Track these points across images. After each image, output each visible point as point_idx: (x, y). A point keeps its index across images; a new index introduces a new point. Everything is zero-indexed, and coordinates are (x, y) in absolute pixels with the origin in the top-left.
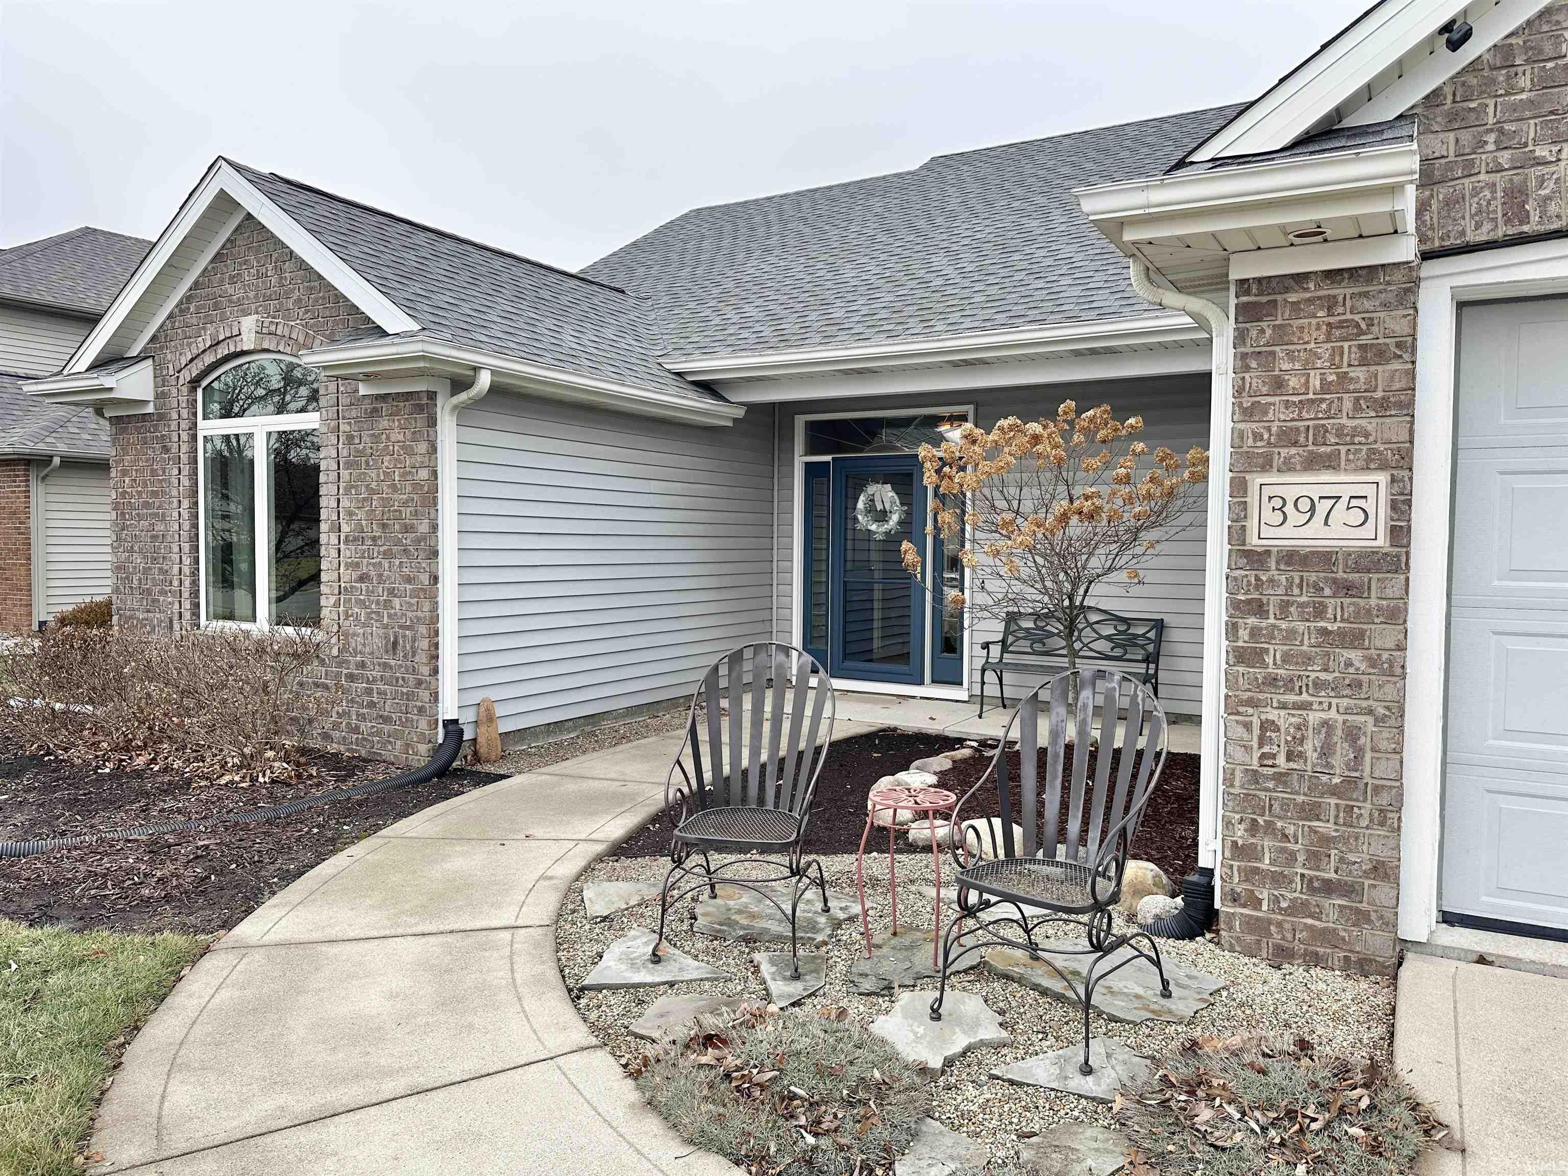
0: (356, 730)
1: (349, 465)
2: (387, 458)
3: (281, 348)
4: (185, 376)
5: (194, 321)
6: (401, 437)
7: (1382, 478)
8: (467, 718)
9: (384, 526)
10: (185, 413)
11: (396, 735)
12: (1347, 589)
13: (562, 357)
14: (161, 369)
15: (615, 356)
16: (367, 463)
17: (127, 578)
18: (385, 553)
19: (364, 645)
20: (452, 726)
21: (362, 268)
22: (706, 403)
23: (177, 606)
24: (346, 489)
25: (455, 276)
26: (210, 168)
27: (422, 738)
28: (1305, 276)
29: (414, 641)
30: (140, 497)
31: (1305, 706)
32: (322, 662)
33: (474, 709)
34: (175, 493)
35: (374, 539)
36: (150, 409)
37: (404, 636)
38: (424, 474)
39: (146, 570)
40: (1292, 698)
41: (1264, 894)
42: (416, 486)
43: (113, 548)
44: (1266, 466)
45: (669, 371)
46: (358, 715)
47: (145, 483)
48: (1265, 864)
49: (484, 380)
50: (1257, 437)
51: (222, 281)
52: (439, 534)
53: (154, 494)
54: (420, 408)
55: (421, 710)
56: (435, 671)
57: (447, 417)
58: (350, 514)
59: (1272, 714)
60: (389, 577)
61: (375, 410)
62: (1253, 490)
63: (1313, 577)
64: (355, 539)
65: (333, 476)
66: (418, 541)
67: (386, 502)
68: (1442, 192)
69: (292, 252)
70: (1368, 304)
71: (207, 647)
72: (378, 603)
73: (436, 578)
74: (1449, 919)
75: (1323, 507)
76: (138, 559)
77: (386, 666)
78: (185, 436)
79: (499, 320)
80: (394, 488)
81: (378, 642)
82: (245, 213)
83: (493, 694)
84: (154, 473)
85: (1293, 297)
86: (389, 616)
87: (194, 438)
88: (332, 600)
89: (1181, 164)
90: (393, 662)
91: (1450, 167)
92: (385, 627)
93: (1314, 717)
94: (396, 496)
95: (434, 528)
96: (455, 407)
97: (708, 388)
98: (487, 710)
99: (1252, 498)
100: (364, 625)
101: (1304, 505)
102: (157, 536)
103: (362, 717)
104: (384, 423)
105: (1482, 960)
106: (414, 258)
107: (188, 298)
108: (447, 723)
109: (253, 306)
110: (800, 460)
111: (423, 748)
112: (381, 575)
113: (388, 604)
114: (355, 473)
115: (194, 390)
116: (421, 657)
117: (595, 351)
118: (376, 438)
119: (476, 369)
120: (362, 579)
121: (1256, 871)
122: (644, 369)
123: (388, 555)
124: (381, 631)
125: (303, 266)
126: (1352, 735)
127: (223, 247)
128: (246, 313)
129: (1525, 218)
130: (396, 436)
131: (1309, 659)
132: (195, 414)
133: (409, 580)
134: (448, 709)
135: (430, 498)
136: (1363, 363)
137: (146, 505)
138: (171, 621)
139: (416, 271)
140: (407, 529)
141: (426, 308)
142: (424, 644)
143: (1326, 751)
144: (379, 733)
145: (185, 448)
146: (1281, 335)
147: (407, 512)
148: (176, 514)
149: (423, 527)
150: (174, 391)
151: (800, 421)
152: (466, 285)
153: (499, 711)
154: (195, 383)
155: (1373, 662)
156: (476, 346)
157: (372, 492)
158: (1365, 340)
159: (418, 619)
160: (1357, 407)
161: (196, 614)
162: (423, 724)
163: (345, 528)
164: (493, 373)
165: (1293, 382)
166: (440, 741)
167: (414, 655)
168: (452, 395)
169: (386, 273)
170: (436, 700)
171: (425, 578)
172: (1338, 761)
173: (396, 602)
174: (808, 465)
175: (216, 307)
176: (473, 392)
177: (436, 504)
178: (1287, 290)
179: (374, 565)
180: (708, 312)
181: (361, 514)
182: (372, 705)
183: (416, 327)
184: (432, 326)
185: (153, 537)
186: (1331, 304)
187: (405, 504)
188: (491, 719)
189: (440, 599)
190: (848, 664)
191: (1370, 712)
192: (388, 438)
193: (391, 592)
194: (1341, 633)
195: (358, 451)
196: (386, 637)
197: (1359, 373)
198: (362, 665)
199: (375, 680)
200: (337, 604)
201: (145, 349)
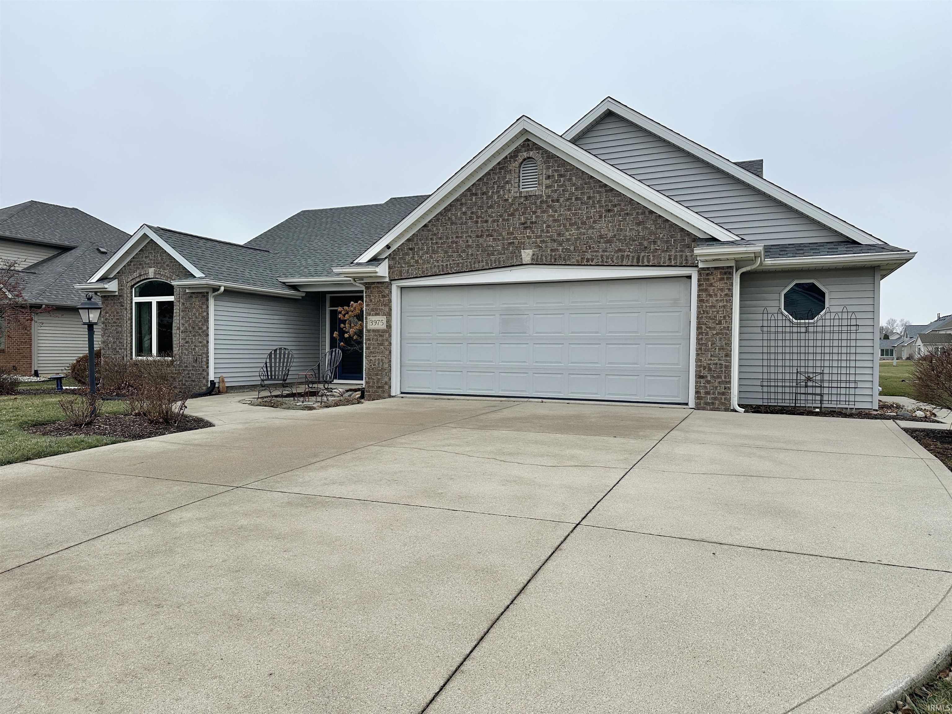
0: (185, 385)
1: (183, 311)
2: (194, 309)
3: (162, 278)
4: (129, 284)
5: (133, 268)
6: (199, 304)
7: (385, 317)
8: (217, 381)
9: (194, 328)
10: (129, 295)
11: (197, 385)
12: (381, 336)
13: (244, 281)
14: (121, 282)
15: (262, 278)
16: (188, 311)
17: (107, 345)
18: (193, 335)
19: (187, 361)
20: (213, 382)
21: (189, 259)
22: (292, 292)
23: (125, 353)
24: (182, 318)
25: (213, 256)
26: (141, 227)
27: (204, 385)
28: (374, 282)
29: (202, 359)
30: (112, 320)
31: (376, 356)
32: (174, 367)
33: (218, 379)
34: (125, 319)
35: (190, 332)
36: (117, 294)
37: (199, 358)
38: (205, 314)
39: (114, 342)
40: (374, 355)
41: (370, 390)
42: (203, 317)
43: (102, 336)
44: (370, 315)
45: (280, 282)
46: (185, 380)
47: (114, 316)
48: (371, 385)
49: (222, 289)
50: (368, 310)
51: (143, 257)
52: (209, 330)
53: (117, 319)
54: (204, 296)
55: (204, 378)
56: (208, 367)
57: (212, 299)
58: (183, 324)
59: (371, 358)
60: (195, 342)
61: (191, 296)
62: (368, 319)
63: (376, 334)
64: (185, 332)
65: (178, 314)
66: (203, 332)
67: (194, 321)
68: (392, 270)
69: (166, 251)
70: (383, 288)
71: (136, 364)
72: (191, 349)
73: (208, 342)
74: (402, 393)
75: (378, 322)
76: (111, 339)
77: (194, 366)
78: (129, 302)
79: (226, 270)
80: (196, 317)
81: (191, 360)
82: (150, 239)
83: (224, 375)
84: (117, 313)
85: (373, 286)
86: (195, 352)
87: (132, 302)
88: (178, 349)
89: (352, 263)
90: (196, 365)
91: (392, 266)
92: (193, 355)
93: (377, 358)
94: (197, 320)
95: (208, 328)
96: (214, 296)
97: (294, 287)
98: (222, 379)
99: (368, 320)
100: (187, 355)
101: (375, 322)
102: (119, 332)
103: (187, 381)
104: (194, 300)
105: (402, 398)
106: (201, 252)
107: (131, 261)
108: (211, 381)
109: (153, 265)
110: (328, 309)
111: (204, 388)
112: (192, 341)
113: (194, 349)
114: (185, 313)
115: (132, 288)
116: (204, 363)
117: (255, 277)
118: (191, 304)
119: (220, 286)
120: (186, 343)
121: (369, 386)
122: (271, 282)
123: (194, 336)
124: (192, 357)
125: (169, 255)
126: (382, 360)
127: (143, 248)
128: (151, 267)
129: (402, 276)
130: (197, 303)
131: (376, 348)
132: (132, 296)
133: (200, 342)
134: (211, 377)
135: (206, 320)
136: (382, 298)
137: (115, 322)
138: (123, 357)
139: (202, 256)
140: (200, 329)
141: (206, 269)
142: (205, 359)
143: (379, 364)
144: (191, 385)
145: (129, 305)
146: (371, 292)
147: (200, 324)
148: (125, 325)
149: (205, 328)
150: (125, 289)
151: (328, 296)
152: (216, 259)
153: (226, 380)
154: (132, 287)
155: (384, 348)
156: (220, 280)
157: (190, 319)
158: (383, 294)
159: (203, 353)
160: (382, 305)
161: (132, 355)
162: (204, 381)
163: (182, 329)
164: (224, 287)
165: (373, 300)
166: (209, 386)
167: (202, 363)
168: (213, 293)
169: (194, 259)
170: (208, 375)
171: (205, 342)
172: (380, 365)
173: (197, 349)
174: (331, 310)
175: (140, 264)
176: (219, 292)
177: (208, 322)
178: (372, 285)
179: (190, 339)
180: (296, 261)
181: (186, 325)
182: (189, 377)
183: (204, 276)
184: (208, 275)
185: (117, 332)
186: (378, 287)
187: (200, 322)
188: (223, 381)
189: (209, 347)
190: (344, 375)
191: (384, 356)
192: (195, 304)
193: (195, 346)
194: (380, 343)
195: (185, 307)
196: (194, 358)
197: (382, 299)
198: (187, 366)
199: (190, 370)
200: (179, 350)
201: (115, 276)
